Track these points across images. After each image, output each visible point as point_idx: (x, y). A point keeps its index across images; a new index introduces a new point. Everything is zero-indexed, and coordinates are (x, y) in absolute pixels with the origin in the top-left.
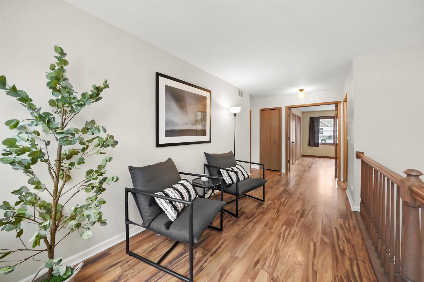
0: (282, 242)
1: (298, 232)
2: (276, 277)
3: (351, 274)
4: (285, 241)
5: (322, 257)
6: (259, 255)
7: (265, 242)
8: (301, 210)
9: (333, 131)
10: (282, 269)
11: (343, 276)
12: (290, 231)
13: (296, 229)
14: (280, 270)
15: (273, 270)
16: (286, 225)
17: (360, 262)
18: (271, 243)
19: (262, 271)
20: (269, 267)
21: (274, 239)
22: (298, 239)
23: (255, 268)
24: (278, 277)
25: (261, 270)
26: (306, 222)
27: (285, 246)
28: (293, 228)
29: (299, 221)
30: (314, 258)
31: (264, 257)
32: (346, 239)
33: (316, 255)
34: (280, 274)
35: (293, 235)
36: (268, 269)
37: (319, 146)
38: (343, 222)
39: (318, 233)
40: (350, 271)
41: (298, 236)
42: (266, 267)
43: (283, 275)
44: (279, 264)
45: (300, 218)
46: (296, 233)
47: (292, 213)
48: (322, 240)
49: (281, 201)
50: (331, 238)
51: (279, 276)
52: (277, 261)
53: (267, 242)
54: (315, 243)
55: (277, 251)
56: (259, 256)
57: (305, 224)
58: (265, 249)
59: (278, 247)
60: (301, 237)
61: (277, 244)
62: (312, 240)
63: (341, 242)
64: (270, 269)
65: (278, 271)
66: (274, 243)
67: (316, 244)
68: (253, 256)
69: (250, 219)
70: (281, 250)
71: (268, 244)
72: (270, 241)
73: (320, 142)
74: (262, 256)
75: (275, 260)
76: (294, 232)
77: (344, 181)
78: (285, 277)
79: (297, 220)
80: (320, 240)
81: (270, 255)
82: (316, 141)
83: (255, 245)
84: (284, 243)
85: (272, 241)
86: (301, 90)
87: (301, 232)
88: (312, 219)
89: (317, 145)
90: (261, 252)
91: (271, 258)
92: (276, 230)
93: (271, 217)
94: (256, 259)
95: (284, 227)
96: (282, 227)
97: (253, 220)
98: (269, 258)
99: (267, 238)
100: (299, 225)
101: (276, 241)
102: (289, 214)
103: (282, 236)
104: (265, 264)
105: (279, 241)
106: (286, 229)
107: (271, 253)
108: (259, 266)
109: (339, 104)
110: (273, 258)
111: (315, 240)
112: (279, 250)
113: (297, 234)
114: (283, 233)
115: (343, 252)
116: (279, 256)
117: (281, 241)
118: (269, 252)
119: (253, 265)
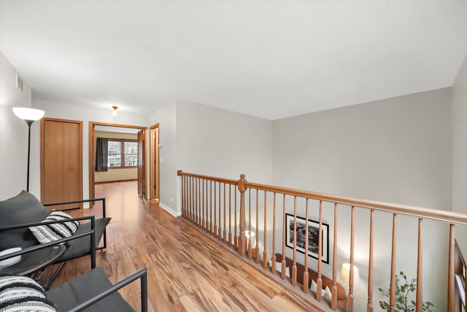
0: (166, 267)
1: (166, 251)
2: (192, 291)
3: (212, 251)
4: (166, 265)
5: (195, 255)
6: (164, 291)
7: (154, 279)
8: (147, 234)
9: (121, 154)
10: (188, 283)
11: (211, 255)
12: (160, 255)
13: (162, 251)
14: (188, 285)
15: (185, 289)
16: (152, 253)
17: (208, 243)
18: (160, 275)
19: (181, 299)
20: (181, 290)
21: (158, 271)
22: (172, 256)
23: (175, 303)
24: (193, 290)
25: (179, 299)
26: (161, 241)
27: (171, 268)
28: (159, 251)
29: (156, 243)
30: (192, 259)
31: (169, 289)
32: (191, 236)
33: (191, 256)
34: (191, 286)
35: (165, 256)
36: (182, 292)
37: (107, 171)
38: (180, 227)
39: (176, 242)
40: (210, 250)
41: (169, 254)
42: (179, 293)
43: (193, 285)
44: (182, 282)
45: (155, 241)
46: (165, 253)
47: (145, 242)
48: (183, 245)
49: (122, 237)
50: (185, 240)
51: (192, 288)
52: (180, 281)
53: (156, 277)
54: (182, 250)
55: (171, 276)
56: (166, 292)
57: (163, 242)
58: (162, 283)
59: (167, 273)
60: (172, 253)
61: (164, 271)
62: (179, 249)
63: (192, 239)
64: (183, 291)
65: (188, 286)
66: (161, 274)
67: (184, 250)
68: (161, 298)
69: (112, 275)
70: (172, 273)
71: (159, 278)
72: (157, 275)
73: (109, 165)
74: (166, 290)
75: (178, 282)
76: (164, 254)
77: (150, 199)
78: (196, 285)
79: (154, 244)
80: (182, 246)
81: (170, 284)
82: (104, 165)
83: (151, 290)
84: (168, 267)
85: (159, 273)
86: (115, 108)
87: (167, 249)
88: (163, 236)
89: (105, 169)
90: (162, 289)
91: (174, 285)
92: (150, 264)
93: (131, 256)
94: (166, 297)
95: (153, 256)
96: (151, 257)
97: (117, 273)
98: (173, 285)
99: (152, 275)
100: (161, 246)
101: (161, 271)
102: (143, 244)
103: (160, 264)
104: (176, 293)
105: (162, 268)
106: (156, 255)
107: (169, 282)
108: (175, 299)
109: (146, 130)
110: (175, 283)
111: (180, 249)
112: (171, 274)
113: (167, 253)
114: (158, 261)
115: (198, 243)
116: (176, 277)
117: (164, 267)
118: (167, 281)
119: (171, 303)
